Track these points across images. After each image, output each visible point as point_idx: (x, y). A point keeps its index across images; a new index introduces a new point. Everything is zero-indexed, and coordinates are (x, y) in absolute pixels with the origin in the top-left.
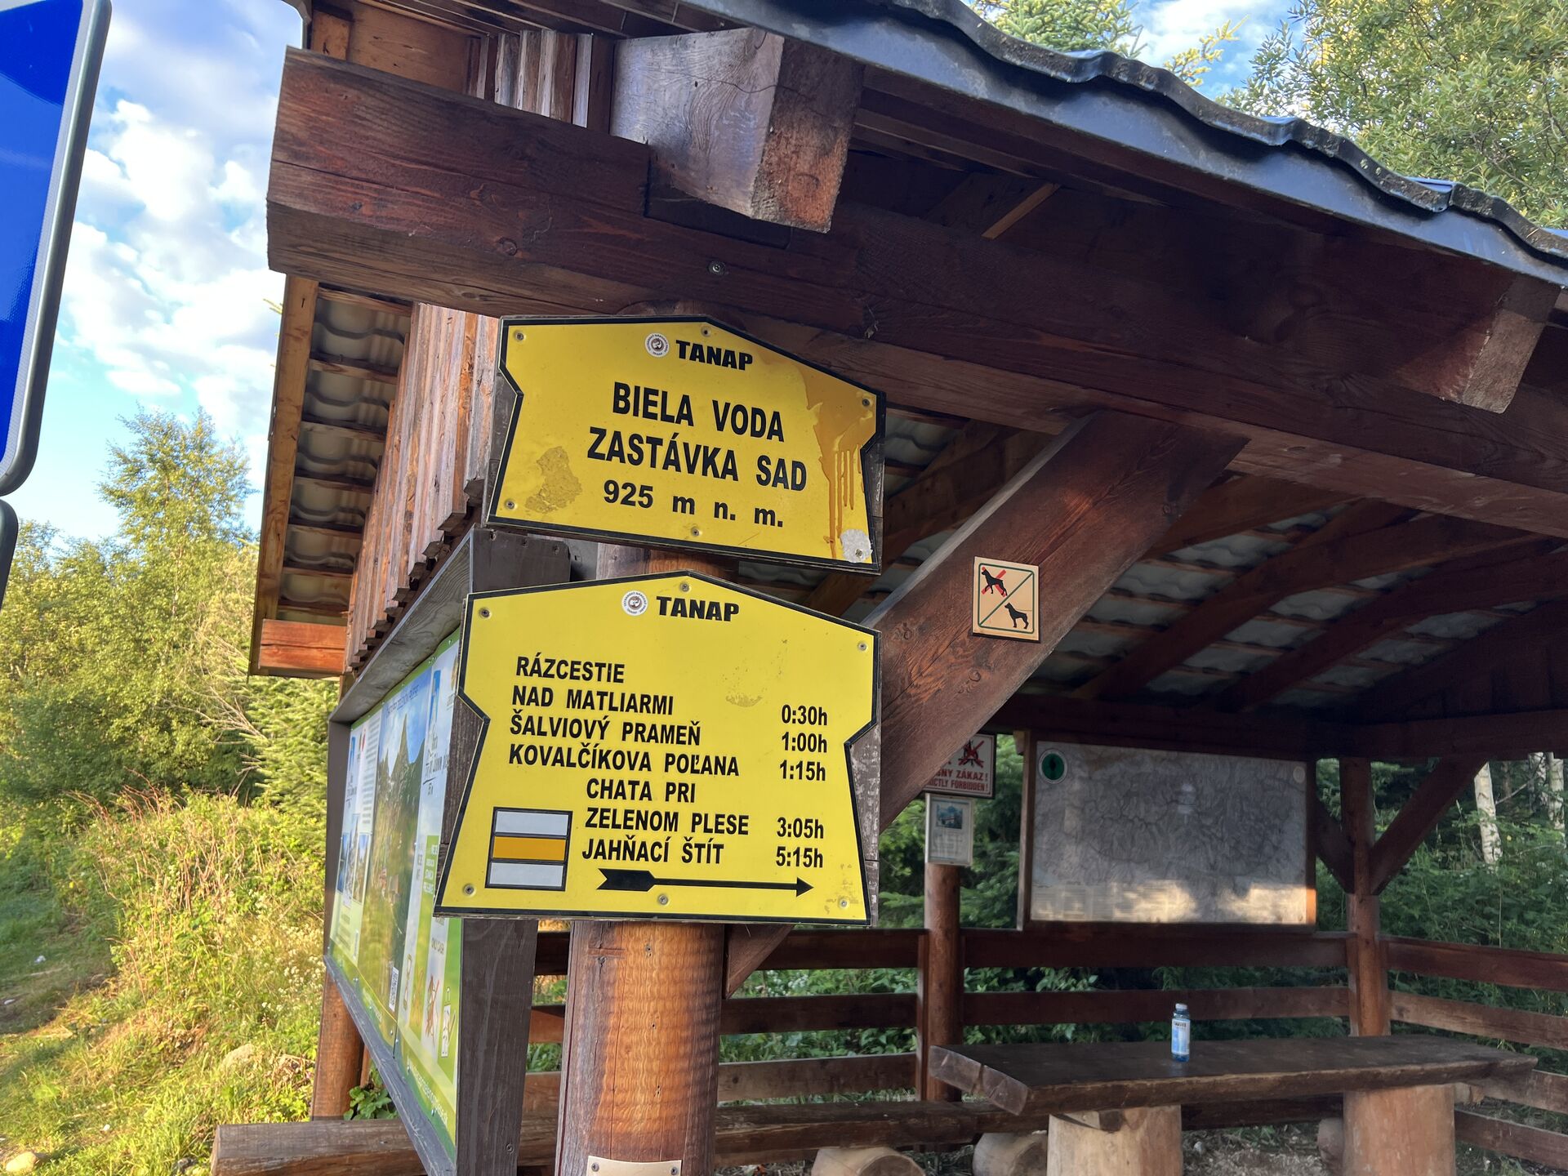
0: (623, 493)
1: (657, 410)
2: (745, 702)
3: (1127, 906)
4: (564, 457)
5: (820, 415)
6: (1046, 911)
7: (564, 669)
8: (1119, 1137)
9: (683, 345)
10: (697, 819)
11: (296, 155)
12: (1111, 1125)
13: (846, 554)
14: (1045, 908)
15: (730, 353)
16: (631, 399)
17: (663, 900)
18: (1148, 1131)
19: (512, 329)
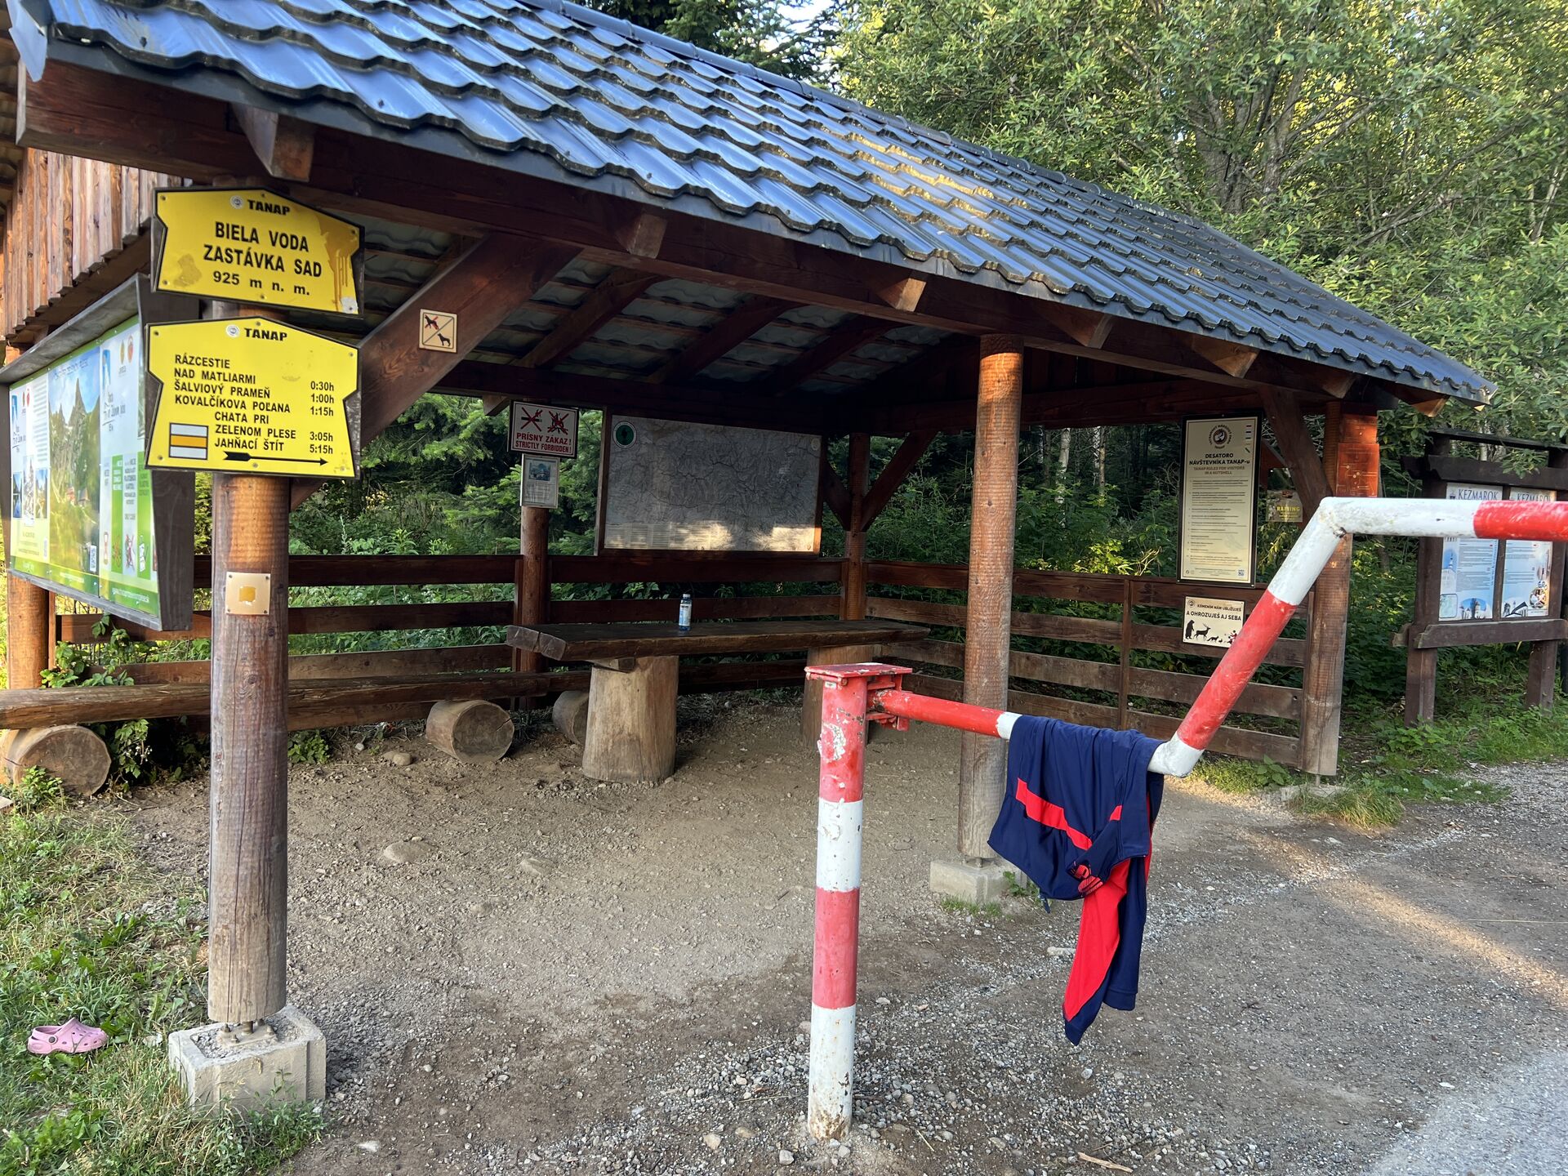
0: (223, 277)
1: (239, 236)
2: (292, 379)
3: (680, 539)
4: (191, 259)
5: (328, 239)
6: (615, 542)
7: (199, 361)
8: (633, 675)
9: (251, 202)
10: (270, 432)
11: (38, 103)
12: (626, 668)
13: (344, 309)
14: (616, 540)
15: (277, 207)
16: (225, 230)
17: (255, 465)
18: (653, 671)
19: (159, 195)
